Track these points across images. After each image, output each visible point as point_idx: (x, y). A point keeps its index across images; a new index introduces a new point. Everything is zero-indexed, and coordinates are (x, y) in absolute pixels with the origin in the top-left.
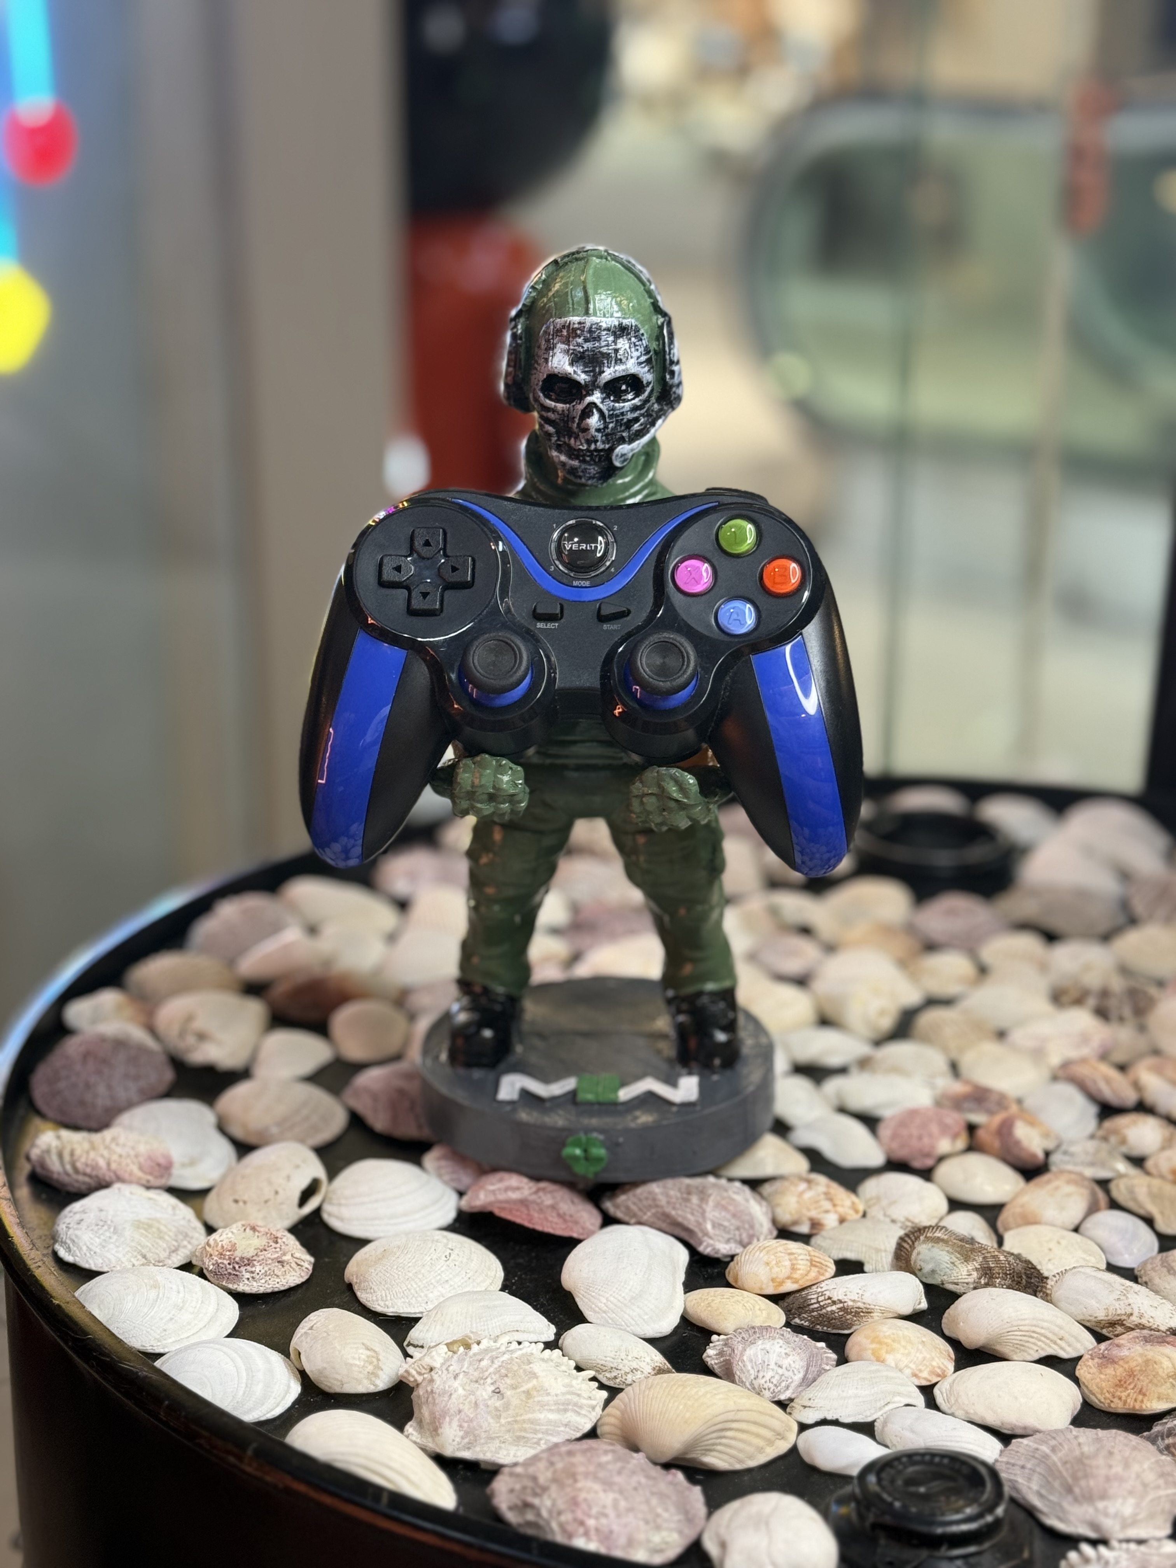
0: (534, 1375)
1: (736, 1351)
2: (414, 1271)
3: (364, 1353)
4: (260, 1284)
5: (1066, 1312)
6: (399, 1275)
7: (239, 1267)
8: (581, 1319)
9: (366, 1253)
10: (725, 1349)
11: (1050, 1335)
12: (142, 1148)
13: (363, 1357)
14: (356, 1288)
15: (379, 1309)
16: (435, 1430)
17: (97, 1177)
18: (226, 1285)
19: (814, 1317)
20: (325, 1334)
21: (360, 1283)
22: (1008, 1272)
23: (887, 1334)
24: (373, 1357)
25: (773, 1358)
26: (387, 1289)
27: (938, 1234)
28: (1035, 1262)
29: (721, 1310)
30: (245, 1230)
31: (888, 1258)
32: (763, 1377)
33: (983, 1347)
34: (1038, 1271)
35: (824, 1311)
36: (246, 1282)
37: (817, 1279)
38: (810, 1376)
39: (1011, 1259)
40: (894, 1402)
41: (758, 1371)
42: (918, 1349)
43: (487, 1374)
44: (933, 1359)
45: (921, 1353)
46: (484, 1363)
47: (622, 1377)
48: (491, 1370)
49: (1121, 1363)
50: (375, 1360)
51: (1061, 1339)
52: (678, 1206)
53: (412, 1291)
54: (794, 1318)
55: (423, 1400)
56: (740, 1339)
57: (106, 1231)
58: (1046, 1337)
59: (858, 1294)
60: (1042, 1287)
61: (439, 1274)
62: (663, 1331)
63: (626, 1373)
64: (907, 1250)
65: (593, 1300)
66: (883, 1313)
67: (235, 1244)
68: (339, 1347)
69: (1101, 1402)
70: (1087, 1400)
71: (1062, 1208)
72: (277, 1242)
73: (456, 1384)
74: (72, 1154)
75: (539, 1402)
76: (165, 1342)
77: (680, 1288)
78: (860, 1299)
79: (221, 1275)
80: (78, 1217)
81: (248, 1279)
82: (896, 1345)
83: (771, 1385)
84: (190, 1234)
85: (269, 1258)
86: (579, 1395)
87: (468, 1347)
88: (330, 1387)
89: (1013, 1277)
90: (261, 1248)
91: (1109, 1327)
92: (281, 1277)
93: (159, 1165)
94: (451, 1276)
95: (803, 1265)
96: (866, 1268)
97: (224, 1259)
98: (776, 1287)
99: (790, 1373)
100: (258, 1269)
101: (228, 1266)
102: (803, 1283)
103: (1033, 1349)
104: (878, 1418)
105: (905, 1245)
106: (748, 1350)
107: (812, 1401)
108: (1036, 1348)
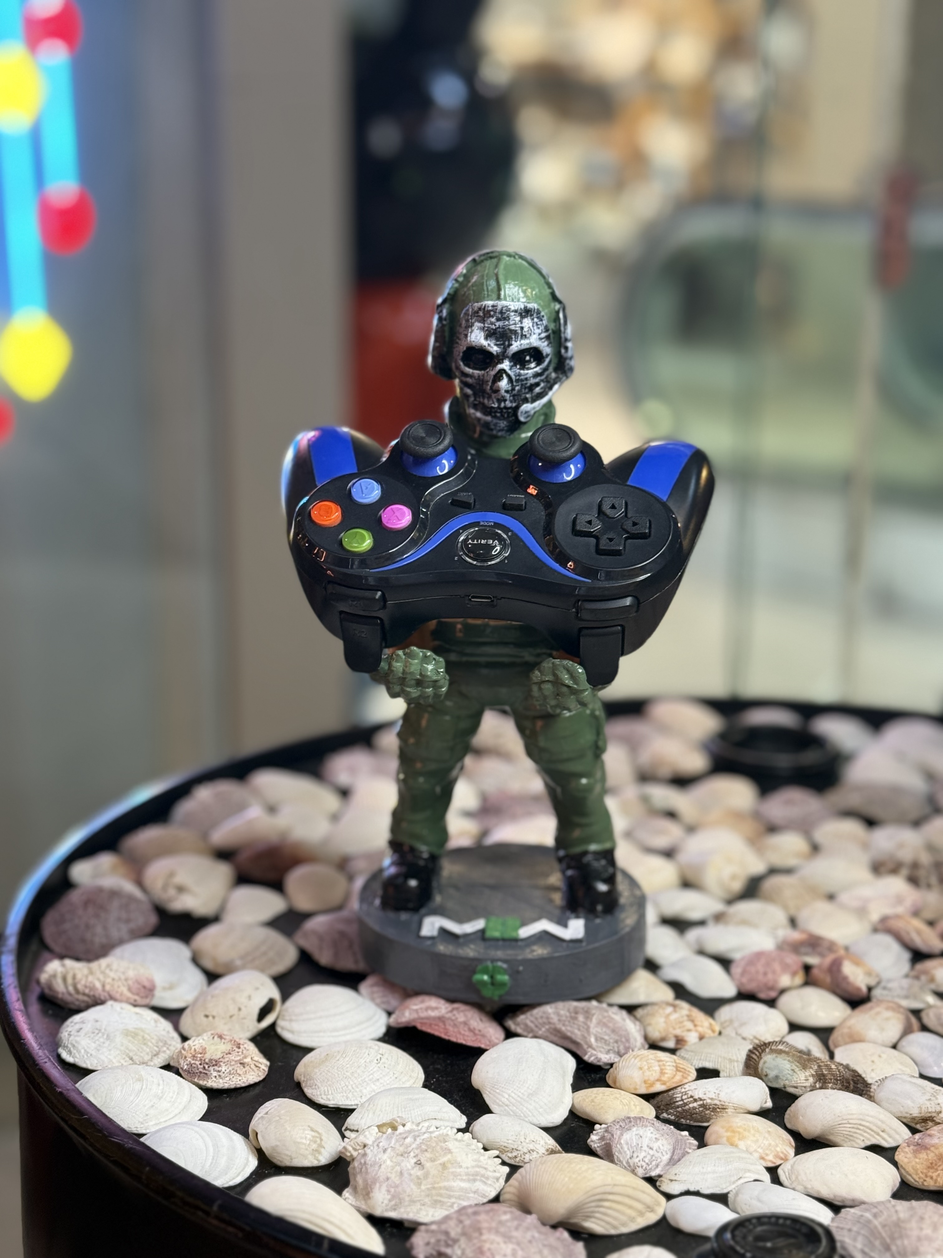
0: (449, 1151)
1: (615, 1136)
2: (351, 1071)
3: (309, 1134)
4: (225, 1081)
5: (887, 1110)
6: (338, 1074)
7: (209, 1067)
8: (487, 1110)
9: (312, 1057)
10: (606, 1134)
11: (874, 1128)
12: (131, 974)
13: (308, 1136)
14: (303, 1085)
15: (322, 1101)
16: (367, 1194)
17: (94, 996)
18: (198, 1081)
19: (679, 1112)
20: (278, 1118)
21: (307, 1081)
22: (838, 1078)
23: (739, 1124)
24: (317, 1137)
25: (645, 1142)
26: (329, 1085)
27: (780, 1047)
28: (860, 1071)
29: (602, 1105)
30: (213, 1038)
31: (740, 1066)
32: (637, 1157)
33: (819, 1137)
34: (863, 1079)
35: (687, 1107)
36: (215, 1079)
37: (681, 1081)
38: (676, 1157)
39: (841, 1068)
40: (745, 1177)
41: (633, 1152)
42: (764, 1137)
43: (410, 1149)
44: (777, 1146)
45: (767, 1139)
46: (408, 1140)
47: (521, 1156)
48: (414, 1146)
49: (932, 1149)
50: (318, 1140)
51: (883, 1131)
52: (567, 1023)
53: (350, 1087)
54: (663, 1113)
55: (358, 1170)
56: (618, 1127)
57: (100, 1037)
58: (870, 1129)
59: (715, 1093)
60: (867, 1091)
61: (372, 1074)
62: (555, 1121)
63: (525, 1154)
64: (755, 1060)
65: (496, 1095)
66: (735, 1109)
67: (205, 1048)
68: (289, 1129)
69: (916, 1181)
70: (905, 1179)
71: (882, 1029)
72: (239, 1048)
73: (385, 1157)
74: (74, 977)
75: (452, 1173)
76: (147, 1125)
77: (569, 1089)
78: (717, 1098)
79: (194, 1073)
80: (77, 1027)
81: (216, 1077)
82: (746, 1134)
83: (644, 1164)
84: (169, 1042)
85: (233, 1060)
86: (486, 1169)
87: (395, 1128)
88: (281, 1162)
89: (843, 1082)
90: (227, 1052)
91: (921, 1123)
92: (243, 1076)
93: (144, 987)
94: (381, 1076)
95: (670, 1070)
96: (721, 1075)
97: (196, 1060)
98: (647, 1088)
99: (660, 1154)
100: (223, 1069)
101: (199, 1066)
102: (670, 1085)
103: (860, 1139)
104: (731, 1191)
105: (754, 1056)
106: (624, 1134)
107: (677, 1176)
108: (862, 1138)
